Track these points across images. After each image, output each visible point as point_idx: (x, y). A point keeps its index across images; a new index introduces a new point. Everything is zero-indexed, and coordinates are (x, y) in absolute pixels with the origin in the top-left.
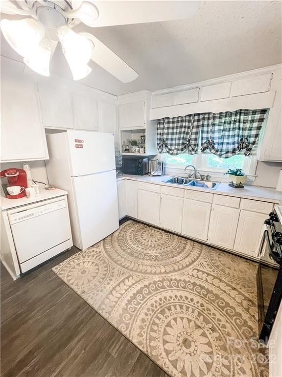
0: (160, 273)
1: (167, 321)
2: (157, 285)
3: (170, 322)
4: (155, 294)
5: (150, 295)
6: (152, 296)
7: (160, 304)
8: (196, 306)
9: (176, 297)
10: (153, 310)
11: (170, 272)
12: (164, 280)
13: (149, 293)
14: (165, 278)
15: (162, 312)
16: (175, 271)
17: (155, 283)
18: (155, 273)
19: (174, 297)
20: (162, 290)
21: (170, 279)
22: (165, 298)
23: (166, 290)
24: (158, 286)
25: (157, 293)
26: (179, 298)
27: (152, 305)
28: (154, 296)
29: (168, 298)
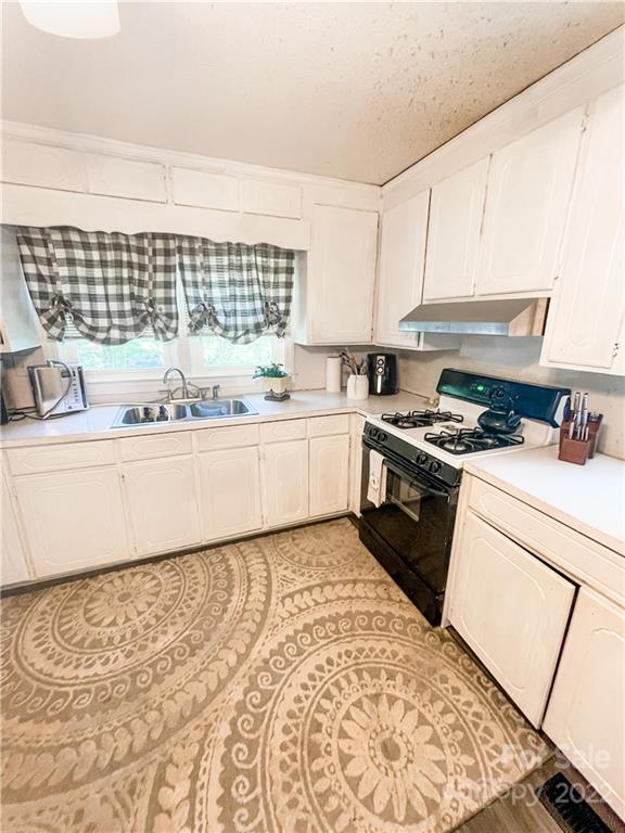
0: (233, 671)
1: (335, 759)
2: (250, 708)
3: (340, 751)
4: (266, 733)
5: (260, 750)
6: (265, 744)
7: (294, 741)
8: (343, 665)
9: (305, 687)
10: (295, 776)
11: (249, 647)
12: (253, 680)
13: (252, 745)
14: (253, 672)
15: (314, 752)
16: (254, 636)
17: (241, 708)
18: (222, 685)
19: (302, 693)
20: (270, 704)
21: (262, 664)
22: (291, 715)
23: (278, 696)
24: (254, 706)
25: (268, 726)
26: (310, 684)
27: (283, 766)
28: (269, 742)
29: (295, 707)
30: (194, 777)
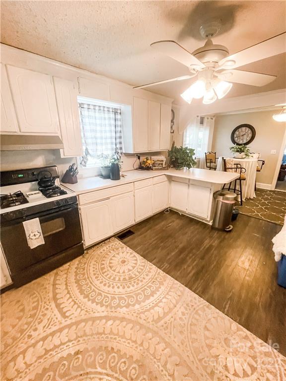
0: (115, 319)
1: (131, 272)
2: (126, 302)
3: (128, 272)
4: (132, 293)
5: (137, 292)
6: (135, 292)
7: (130, 284)
8: (102, 277)
9: (113, 287)
10: (138, 280)
12: (116, 308)
13: (137, 295)
14: (113, 310)
15: (131, 278)
17: (127, 306)
18: (123, 319)
19: (116, 287)
20: (123, 296)
21: (109, 307)
22: (124, 288)
23: (119, 295)
25: (130, 293)
26: (112, 286)
27: (138, 284)
28: (134, 290)
29: (121, 287)
30: (153, 308)
